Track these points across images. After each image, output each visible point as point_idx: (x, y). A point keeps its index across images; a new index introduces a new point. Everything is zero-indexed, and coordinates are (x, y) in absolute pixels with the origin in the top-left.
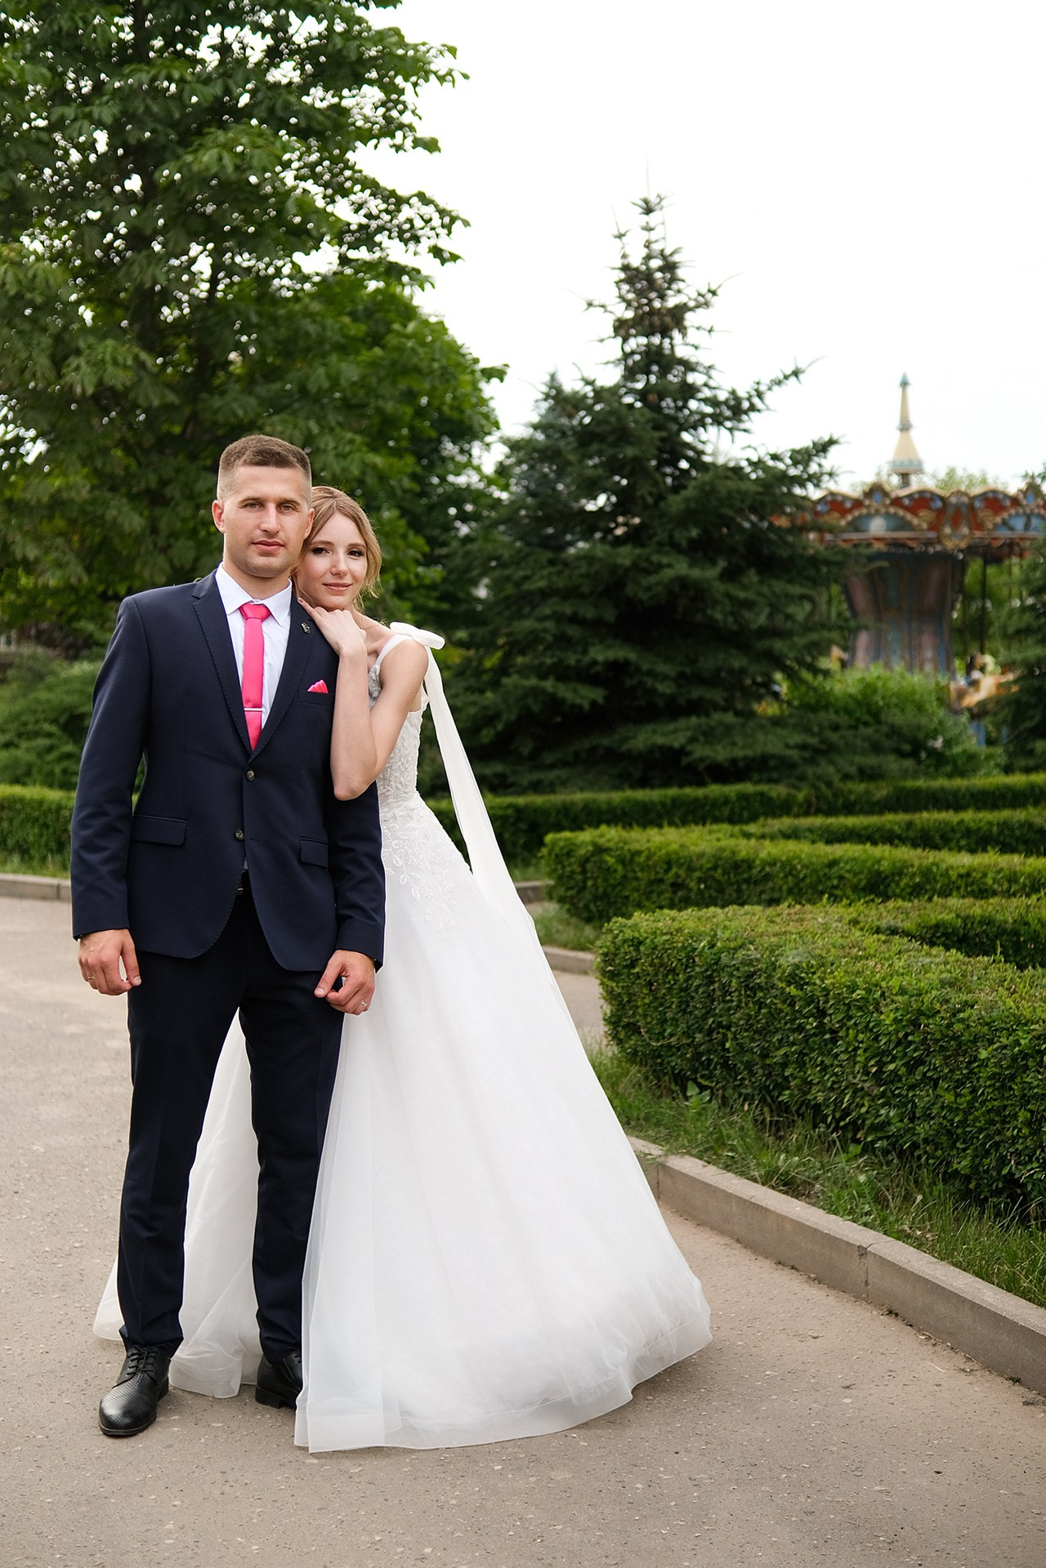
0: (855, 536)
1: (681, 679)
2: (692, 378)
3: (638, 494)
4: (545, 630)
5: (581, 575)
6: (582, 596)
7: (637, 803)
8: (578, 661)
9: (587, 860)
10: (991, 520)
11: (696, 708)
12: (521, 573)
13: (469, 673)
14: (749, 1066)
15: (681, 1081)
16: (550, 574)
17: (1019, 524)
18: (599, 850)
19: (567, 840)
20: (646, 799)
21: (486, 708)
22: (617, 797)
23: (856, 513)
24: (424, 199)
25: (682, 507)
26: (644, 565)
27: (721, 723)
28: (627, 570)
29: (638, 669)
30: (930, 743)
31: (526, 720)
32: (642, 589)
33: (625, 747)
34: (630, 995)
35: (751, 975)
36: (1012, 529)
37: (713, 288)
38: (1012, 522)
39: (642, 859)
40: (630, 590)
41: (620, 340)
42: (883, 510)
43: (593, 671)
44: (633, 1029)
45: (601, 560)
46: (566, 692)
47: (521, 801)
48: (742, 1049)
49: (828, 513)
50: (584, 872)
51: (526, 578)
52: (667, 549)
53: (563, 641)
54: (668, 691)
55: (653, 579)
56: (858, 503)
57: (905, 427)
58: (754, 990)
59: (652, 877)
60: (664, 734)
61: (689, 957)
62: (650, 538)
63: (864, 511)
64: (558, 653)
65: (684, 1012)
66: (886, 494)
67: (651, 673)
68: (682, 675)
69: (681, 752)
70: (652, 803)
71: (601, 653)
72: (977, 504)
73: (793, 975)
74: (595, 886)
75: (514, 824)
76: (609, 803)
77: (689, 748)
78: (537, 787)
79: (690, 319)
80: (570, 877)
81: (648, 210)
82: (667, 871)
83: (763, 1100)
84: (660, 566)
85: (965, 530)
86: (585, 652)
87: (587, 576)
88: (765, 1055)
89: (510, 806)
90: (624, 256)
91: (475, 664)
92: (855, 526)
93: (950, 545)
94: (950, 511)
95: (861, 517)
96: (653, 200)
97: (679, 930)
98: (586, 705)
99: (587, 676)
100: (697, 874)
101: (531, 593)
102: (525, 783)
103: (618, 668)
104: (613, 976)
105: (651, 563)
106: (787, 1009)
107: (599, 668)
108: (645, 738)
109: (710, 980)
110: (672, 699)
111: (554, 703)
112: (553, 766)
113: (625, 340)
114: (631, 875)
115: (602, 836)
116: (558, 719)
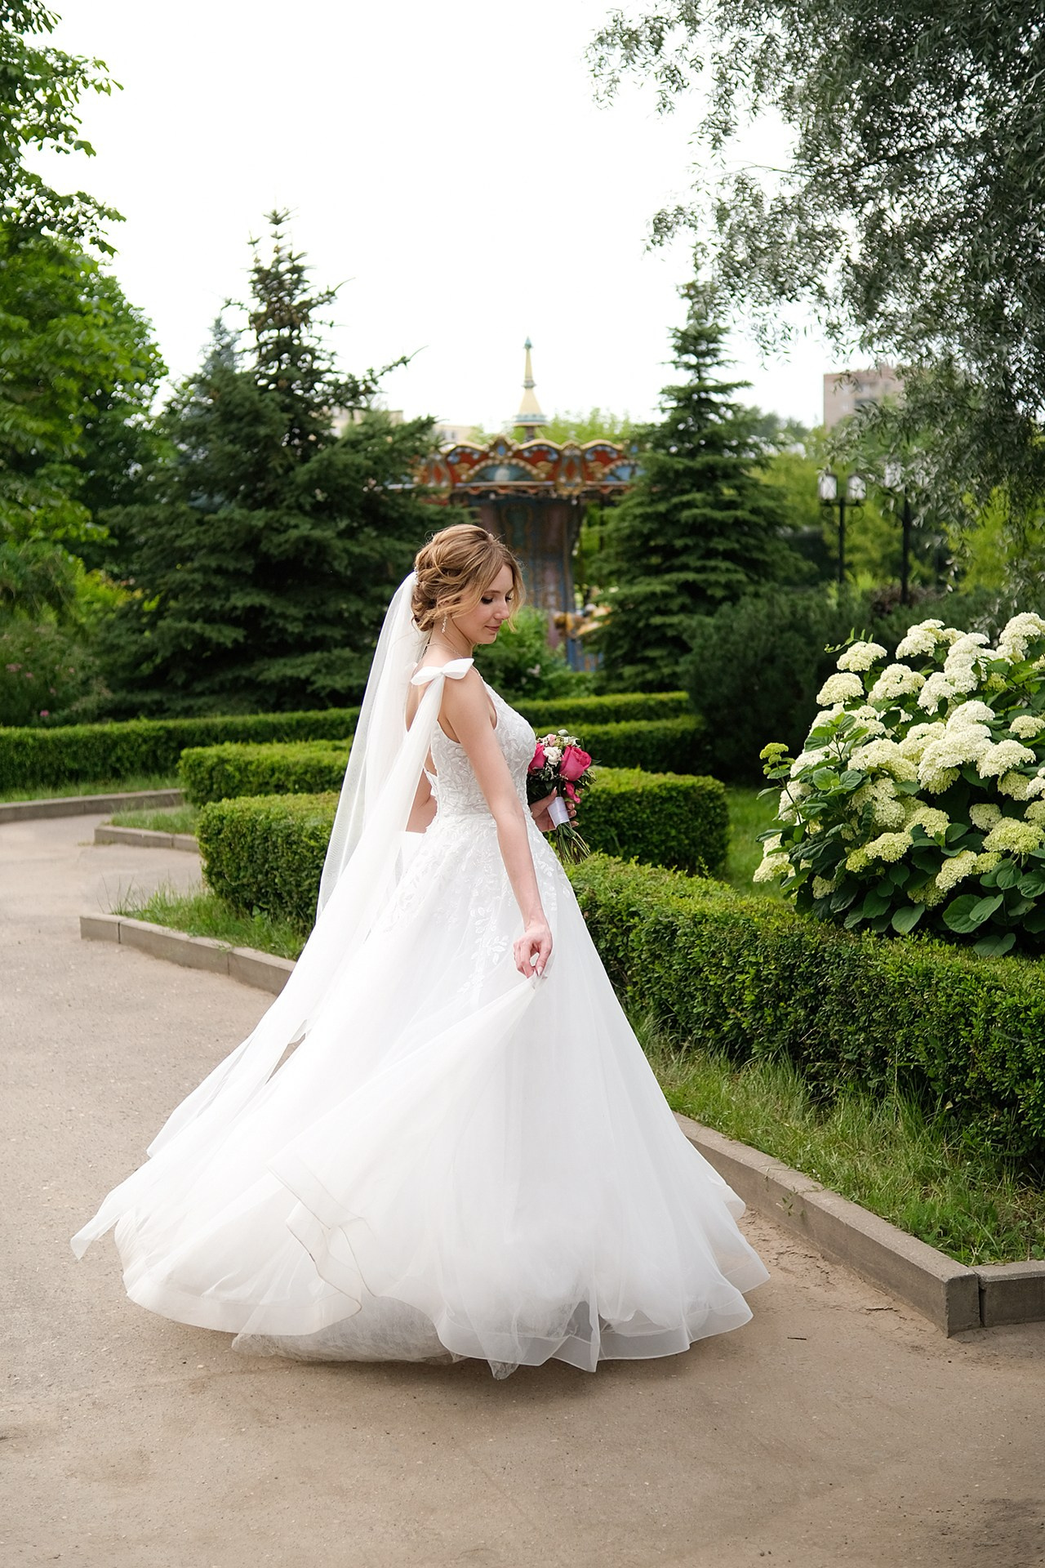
0: (483, 485)
1: (308, 620)
2: (317, 365)
3: (270, 465)
4: (194, 581)
5: (224, 534)
6: (224, 551)
7: (267, 724)
8: (222, 606)
9: (213, 769)
10: (600, 471)
11: (319, 644)
12: (173, 533)
13: (130, 615)
14: (290, 893)
15: (249, 906)
16: (197, 533)
17: (625, 474)
18: (222, 761)
19: (197, 754)
20: (275, 721)
21: (145, 646)
22: (251, 719)
23: (483, 464)
24: (84, 198)
25: (306, 477)
26: (276, 525)
27: (339, 658)
28: (261, 530)
29: (272, 613)
30: (530, 670)
31: (180, 654)
32: (274, 545)
33: (261, 678)
34: (218, 853)
35: (289, 835)
36: (619, 479)
37: (331, 290)
38: (619, 473)
39: (253, 767)
40: (264, 546)
41: (254, 332)
42: (506, 461)
43: (234, 615)
44: (220, 875)
45: (239, 522)
46: (212, 633)
47: (171, 724)
48: (285, 883)
49: (459, 463)
50: (211, 778)
51: (178, 536)
52: (295, 511)
53: (209, 590)
54: (296, 630)
55: (282, 538)
56: (484, 456)
57: (529, 385)
58: (291, 844)
59: (261, 780)
60: (293, 667)
61: (254, 826)
62: (282, 501)
63: (490, 462)
64: (205, 600)
65: (251, 861)
66: (509, 448)
67: (283, 616)
68: (309, 617)
69: (308, 681)
70: (281, 725)
71: (241, 600)
72: (588, 457)
73: (313, 833)
74: (219, 788)
75: (166, 743)
76: (244, 725)
77: (313, 678)
78: (188, 712)
79: (313, 314)
80: (200, 782)
81: (277, 221)
82: (271, 776)
83: (298, 915)
84: (288, 527)
85: (578, 480)
86: (227, 599)
87: (229, 534)
88: (298, 885)
89: (161, 728)
90: (257, 261)
91: (135, 608)
92: (481, 476)
93: (565, 492)
94: (565, 463)
95: (487, 467)
96: (281, 213)
97: (248, 809)
98: (229, 645)
99: (228, 618)
100: (293, 778)
101: (181, 550)
102: (179, 708)
103: (256, 612)
104: (207, 841)
105: (282, 524)
106: (309, 855)
107: (238, 612)
108: (277, 670)
109: (266, 839)
110: (300, 636)
111: (202, 642)
112: (202, 694)
113: (259, 333)
114: (245, 779)
115: (225, 750)
116: (208, 653)
